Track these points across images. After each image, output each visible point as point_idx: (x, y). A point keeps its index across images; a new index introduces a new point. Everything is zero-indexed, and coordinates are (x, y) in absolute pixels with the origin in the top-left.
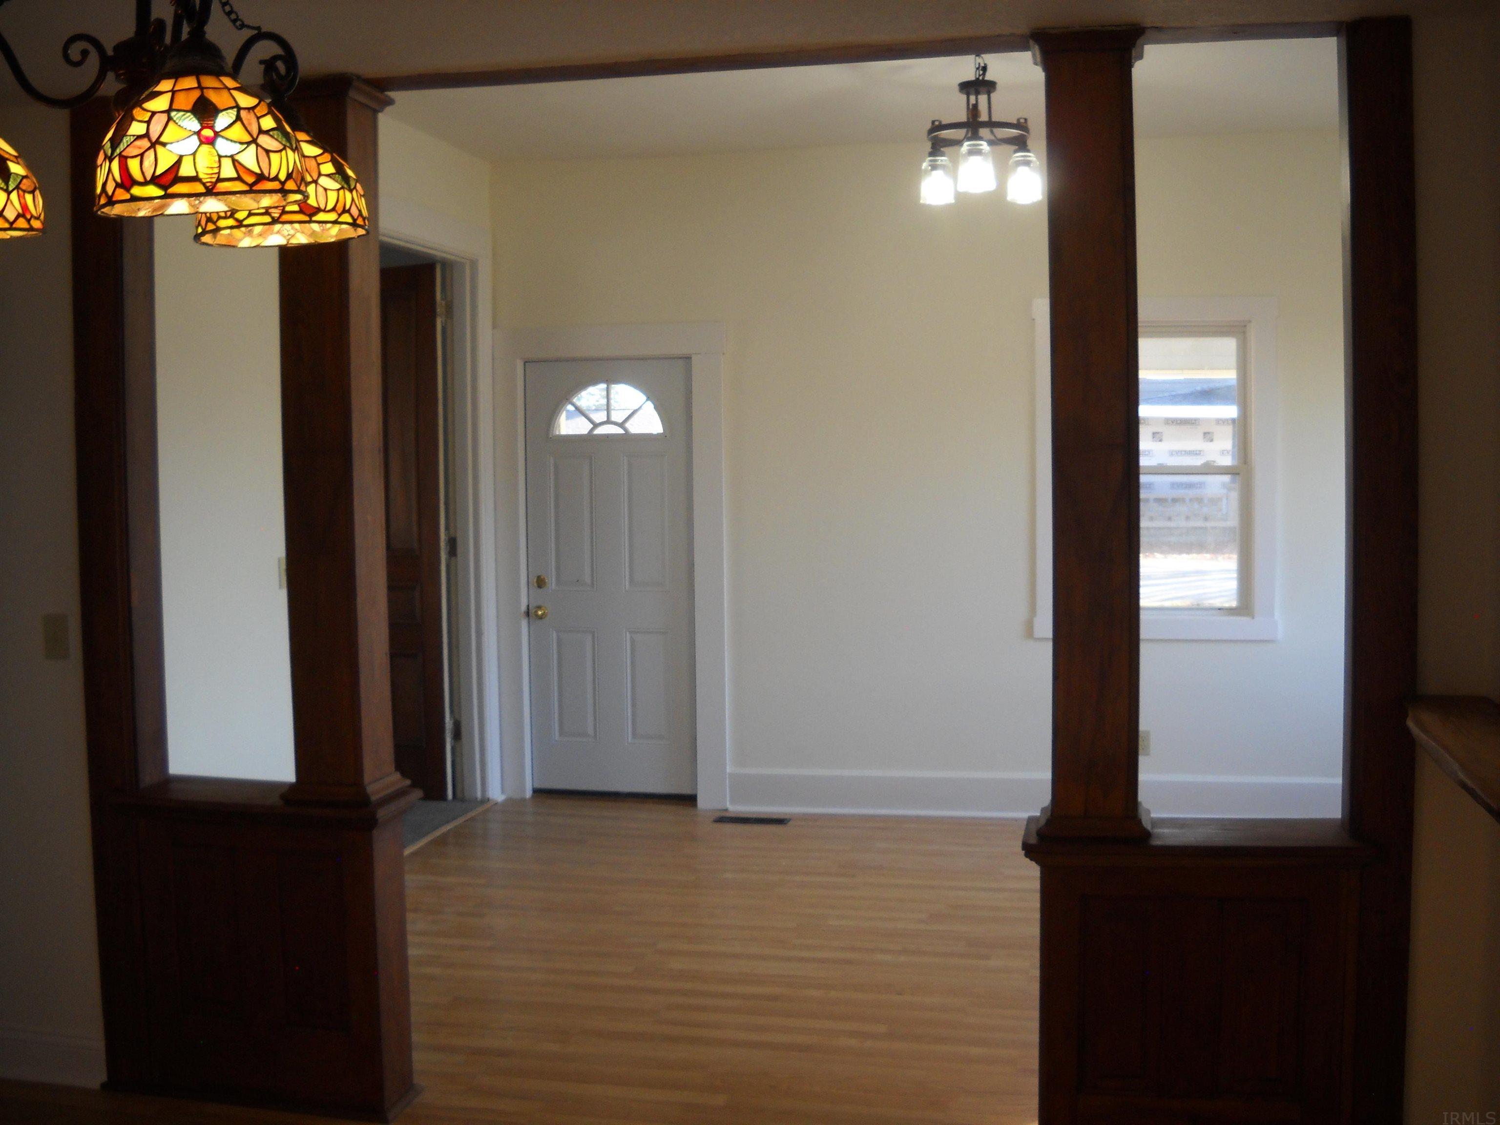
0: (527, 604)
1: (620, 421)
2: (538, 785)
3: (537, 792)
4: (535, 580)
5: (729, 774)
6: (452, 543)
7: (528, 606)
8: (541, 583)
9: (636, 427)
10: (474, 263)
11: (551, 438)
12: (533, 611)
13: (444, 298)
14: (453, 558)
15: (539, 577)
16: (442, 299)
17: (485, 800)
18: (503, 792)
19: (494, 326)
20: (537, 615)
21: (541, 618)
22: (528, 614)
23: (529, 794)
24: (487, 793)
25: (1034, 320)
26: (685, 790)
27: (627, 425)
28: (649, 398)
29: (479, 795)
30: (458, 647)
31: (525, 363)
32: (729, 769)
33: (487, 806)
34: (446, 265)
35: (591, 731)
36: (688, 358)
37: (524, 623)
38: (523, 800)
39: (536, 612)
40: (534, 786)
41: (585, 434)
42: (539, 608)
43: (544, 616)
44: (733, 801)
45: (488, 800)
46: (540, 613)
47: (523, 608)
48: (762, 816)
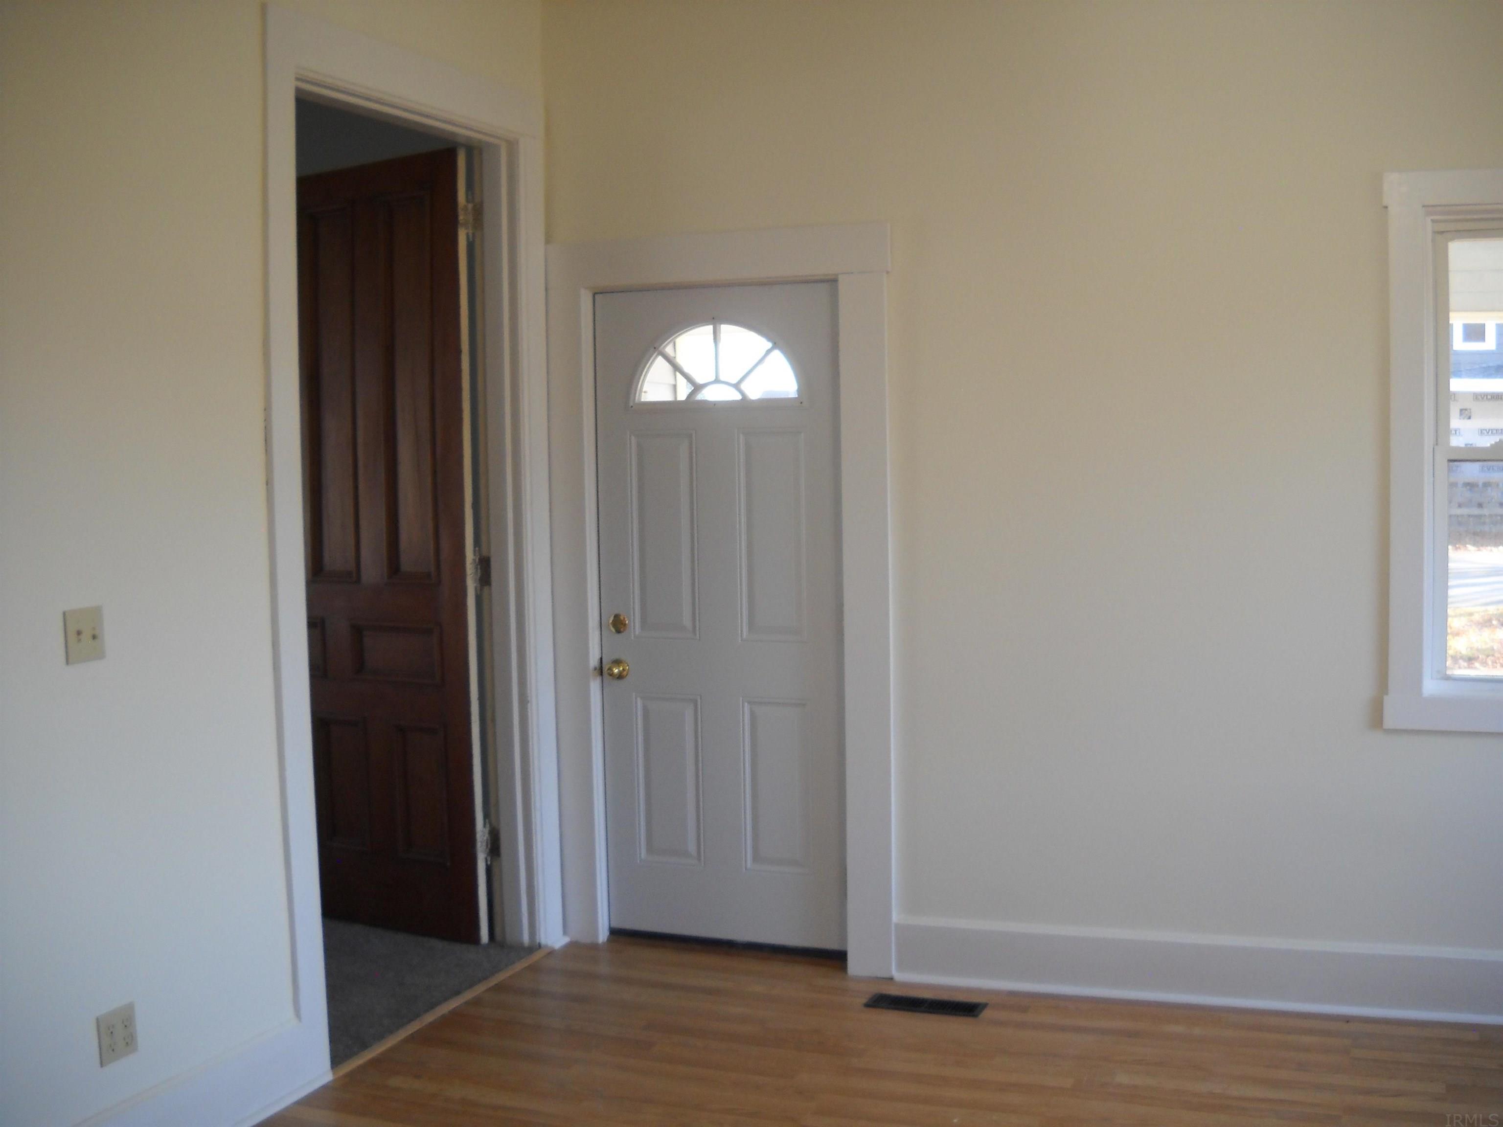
0: (600, 656)
1: (734, 382)
2: (616, 925)
3: (616, 933)
4: (612, 619)
5: (897, 925)
6: (485, 564)
7: (601, 659)
8: (619, 625)
9: (755, 391)
10: (512, 145)
11: (632, 407)
12: (607, 668)
13: (469, 198)
14: (486, 589)
15: (617, 617)
16: (468, 201)
17: (535, 947)
18: (565, 932)
19: (548, 240)
20: (611, 675)
21: (620, 677)
22: (600, 670)
23: (603, 935)
24: (537, 937)
25: (1386, 207)
26: (831, 945)
27: (743, 386)
28: (775, 343)
29: (526, 939)
30: (493, 720)
31: (594, 295)
32: (896, 917)
33: (536, 956)
34: (474, 150)
35: (692, 848)
36: (832, 281)
37: (595, 686)
38: (594, 947)
39: (610, 669)
40: (612, 926)
41: (683, 401)
42: (617, 662)
43: (625, 673)
44: (901, 966)
45: (540, 946)
46: (616, 671)
47: (594, 661)
48: (945, 996)
